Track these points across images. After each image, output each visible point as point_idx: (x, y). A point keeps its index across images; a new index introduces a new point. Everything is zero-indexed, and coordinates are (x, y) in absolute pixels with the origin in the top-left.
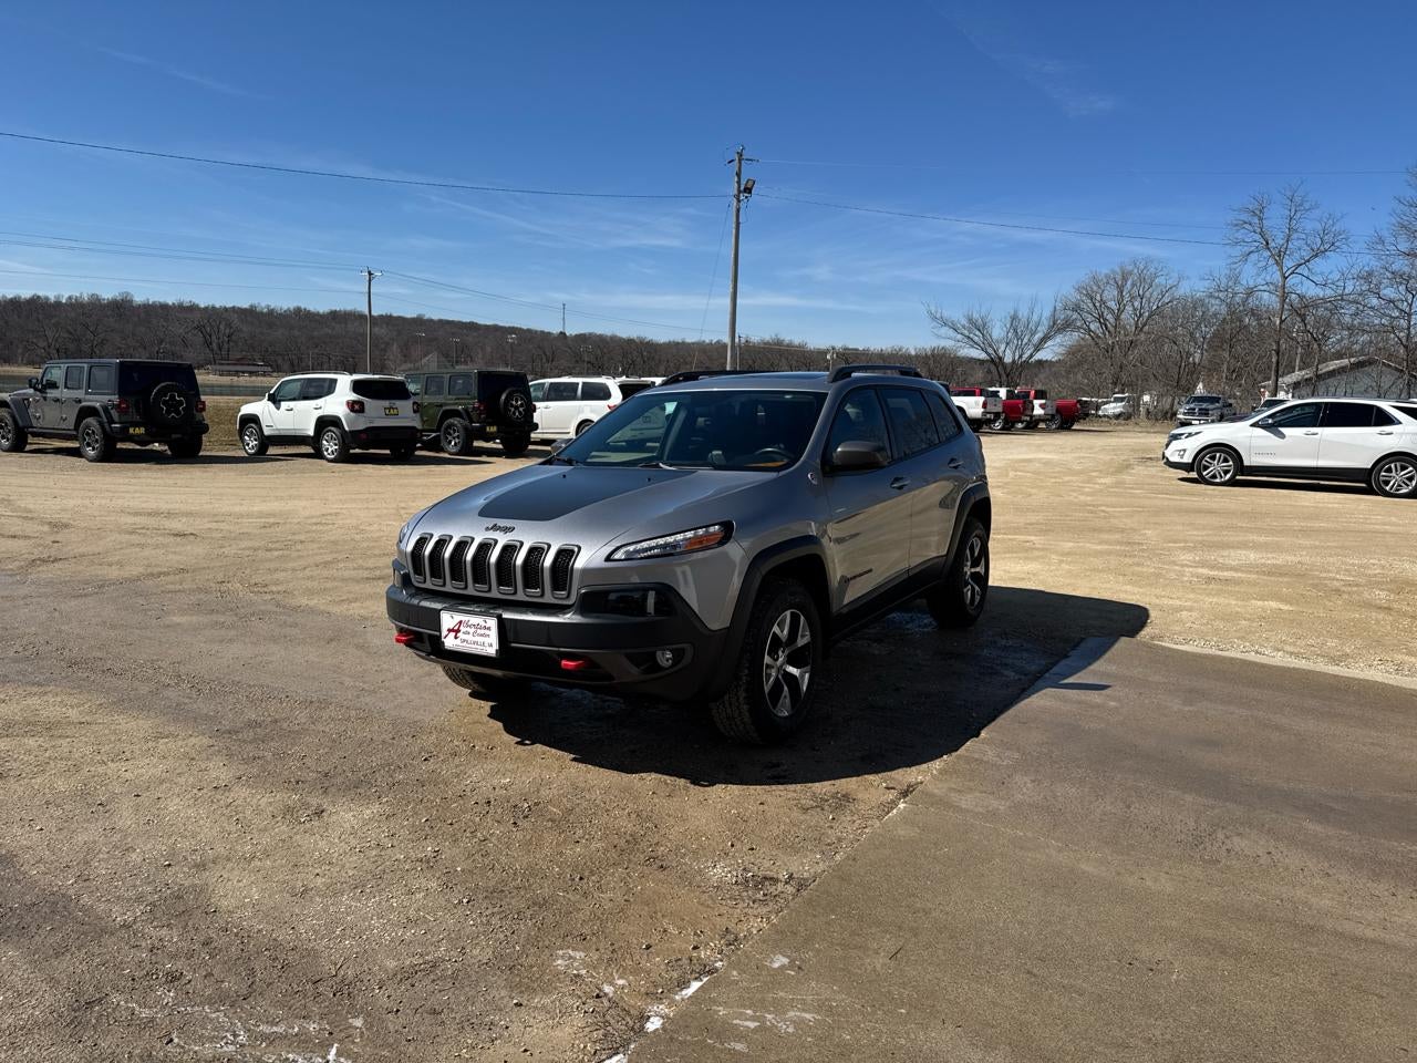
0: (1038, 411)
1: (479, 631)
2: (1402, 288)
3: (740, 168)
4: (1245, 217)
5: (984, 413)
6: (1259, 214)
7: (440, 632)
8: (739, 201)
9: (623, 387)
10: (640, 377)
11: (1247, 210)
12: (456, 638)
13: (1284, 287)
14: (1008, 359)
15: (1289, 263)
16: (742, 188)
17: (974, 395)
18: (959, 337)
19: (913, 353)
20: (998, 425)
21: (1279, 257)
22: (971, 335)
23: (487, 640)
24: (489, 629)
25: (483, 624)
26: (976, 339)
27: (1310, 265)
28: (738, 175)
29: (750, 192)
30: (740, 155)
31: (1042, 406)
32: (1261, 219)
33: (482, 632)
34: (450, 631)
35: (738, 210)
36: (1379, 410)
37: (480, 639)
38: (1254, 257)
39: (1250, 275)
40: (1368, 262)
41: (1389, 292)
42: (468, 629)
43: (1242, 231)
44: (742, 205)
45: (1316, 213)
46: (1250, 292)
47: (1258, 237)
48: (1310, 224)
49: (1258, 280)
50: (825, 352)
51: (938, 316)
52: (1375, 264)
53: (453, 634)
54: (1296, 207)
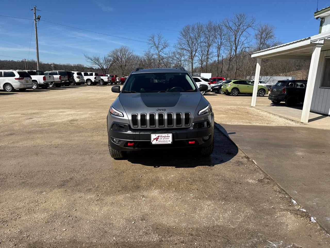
0: (118, 80)
1: (165, 138)
2: (179, 56)
3: (35, 12)
4: (150, 38)
5: (108, 81)
6: (153, 38)
7: (150, 140)
8: (36, 21)
9: (19, 73)
10: (23, 70)
11: (151, 37)
12: (157, 141)
13: (159, 54)
14: (105, 67)
15: (160, 49)
16: (37, 18)
17: (103, 76)
18: (93, 62)
19: (73, 65)
20: (110, 84)
21: (157, 48)
22: (95, 62)
23: (168, 140)
24: (169, 137)
25: (167, 136)
26: (97, 63)
27: (163, 50)
28: (35, 14)
29: (39, 19)
30: (35, 8)
31: (118, 79)
32: (153, 39)
33: (167, 138)
34: (154, 139)
35: (36, 24)
36: (198, 79)
37: (166, 140)
38: (153, 47)
39: (152, 51)
40: (174, 50)
41: (177, 56)
42: (162, 138)
43: (150, 41)
44: (37, 23)
45: (163, 39)
46: (152, 55)
47: (153, 43)
48: (162, 41)
49: (154, 53)
50: (51, 65)
51: (87, 56)
52: (175, 50)
53: (156, 140)
54: (160, 38)
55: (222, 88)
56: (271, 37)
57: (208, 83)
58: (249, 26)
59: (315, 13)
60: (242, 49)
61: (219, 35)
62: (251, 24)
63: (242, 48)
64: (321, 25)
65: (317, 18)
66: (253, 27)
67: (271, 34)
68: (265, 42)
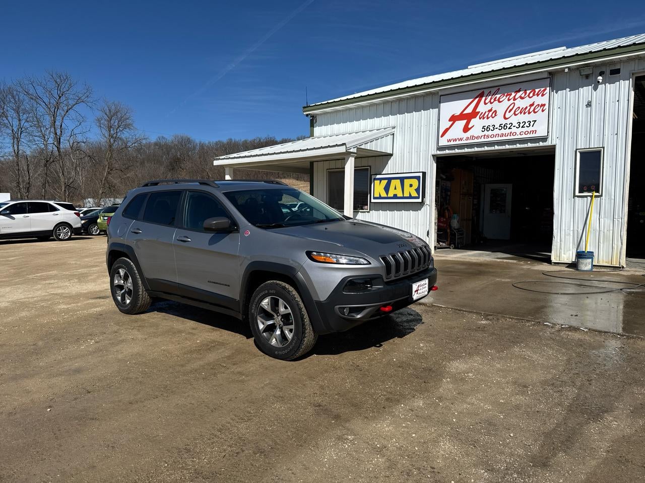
1: (424, 287)
12: (417, 294)
23: (426, 289)
24: (426, 284)
34: (415, 291)
42: (421, 288)
55: (99, 223)
56: (127, 126)
57: (75, 213)
58: (79, 101)
59: (304, 107)
60: (71, 145)
61: (14, 110)
62: (84, 97)
63: (71, 143)
64: (312, 125)
65: (307, 115)
66: (89, 104)
67: (129, 121)
68: (119, 134)
